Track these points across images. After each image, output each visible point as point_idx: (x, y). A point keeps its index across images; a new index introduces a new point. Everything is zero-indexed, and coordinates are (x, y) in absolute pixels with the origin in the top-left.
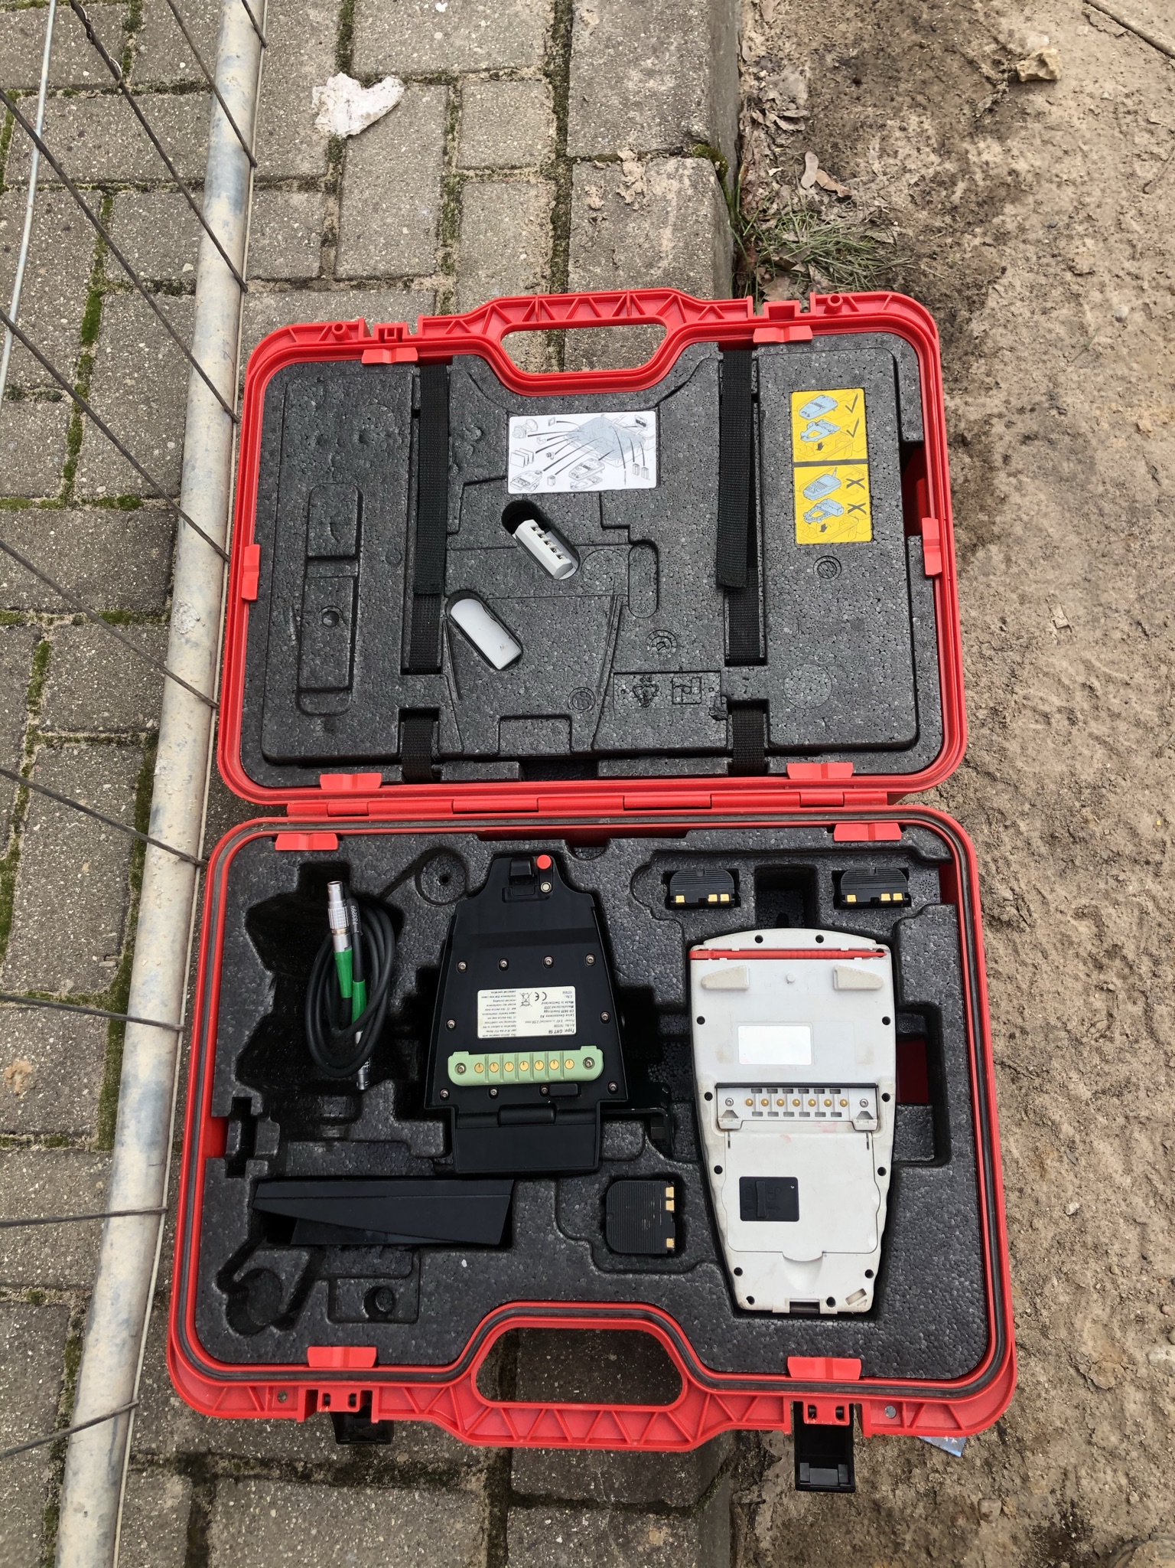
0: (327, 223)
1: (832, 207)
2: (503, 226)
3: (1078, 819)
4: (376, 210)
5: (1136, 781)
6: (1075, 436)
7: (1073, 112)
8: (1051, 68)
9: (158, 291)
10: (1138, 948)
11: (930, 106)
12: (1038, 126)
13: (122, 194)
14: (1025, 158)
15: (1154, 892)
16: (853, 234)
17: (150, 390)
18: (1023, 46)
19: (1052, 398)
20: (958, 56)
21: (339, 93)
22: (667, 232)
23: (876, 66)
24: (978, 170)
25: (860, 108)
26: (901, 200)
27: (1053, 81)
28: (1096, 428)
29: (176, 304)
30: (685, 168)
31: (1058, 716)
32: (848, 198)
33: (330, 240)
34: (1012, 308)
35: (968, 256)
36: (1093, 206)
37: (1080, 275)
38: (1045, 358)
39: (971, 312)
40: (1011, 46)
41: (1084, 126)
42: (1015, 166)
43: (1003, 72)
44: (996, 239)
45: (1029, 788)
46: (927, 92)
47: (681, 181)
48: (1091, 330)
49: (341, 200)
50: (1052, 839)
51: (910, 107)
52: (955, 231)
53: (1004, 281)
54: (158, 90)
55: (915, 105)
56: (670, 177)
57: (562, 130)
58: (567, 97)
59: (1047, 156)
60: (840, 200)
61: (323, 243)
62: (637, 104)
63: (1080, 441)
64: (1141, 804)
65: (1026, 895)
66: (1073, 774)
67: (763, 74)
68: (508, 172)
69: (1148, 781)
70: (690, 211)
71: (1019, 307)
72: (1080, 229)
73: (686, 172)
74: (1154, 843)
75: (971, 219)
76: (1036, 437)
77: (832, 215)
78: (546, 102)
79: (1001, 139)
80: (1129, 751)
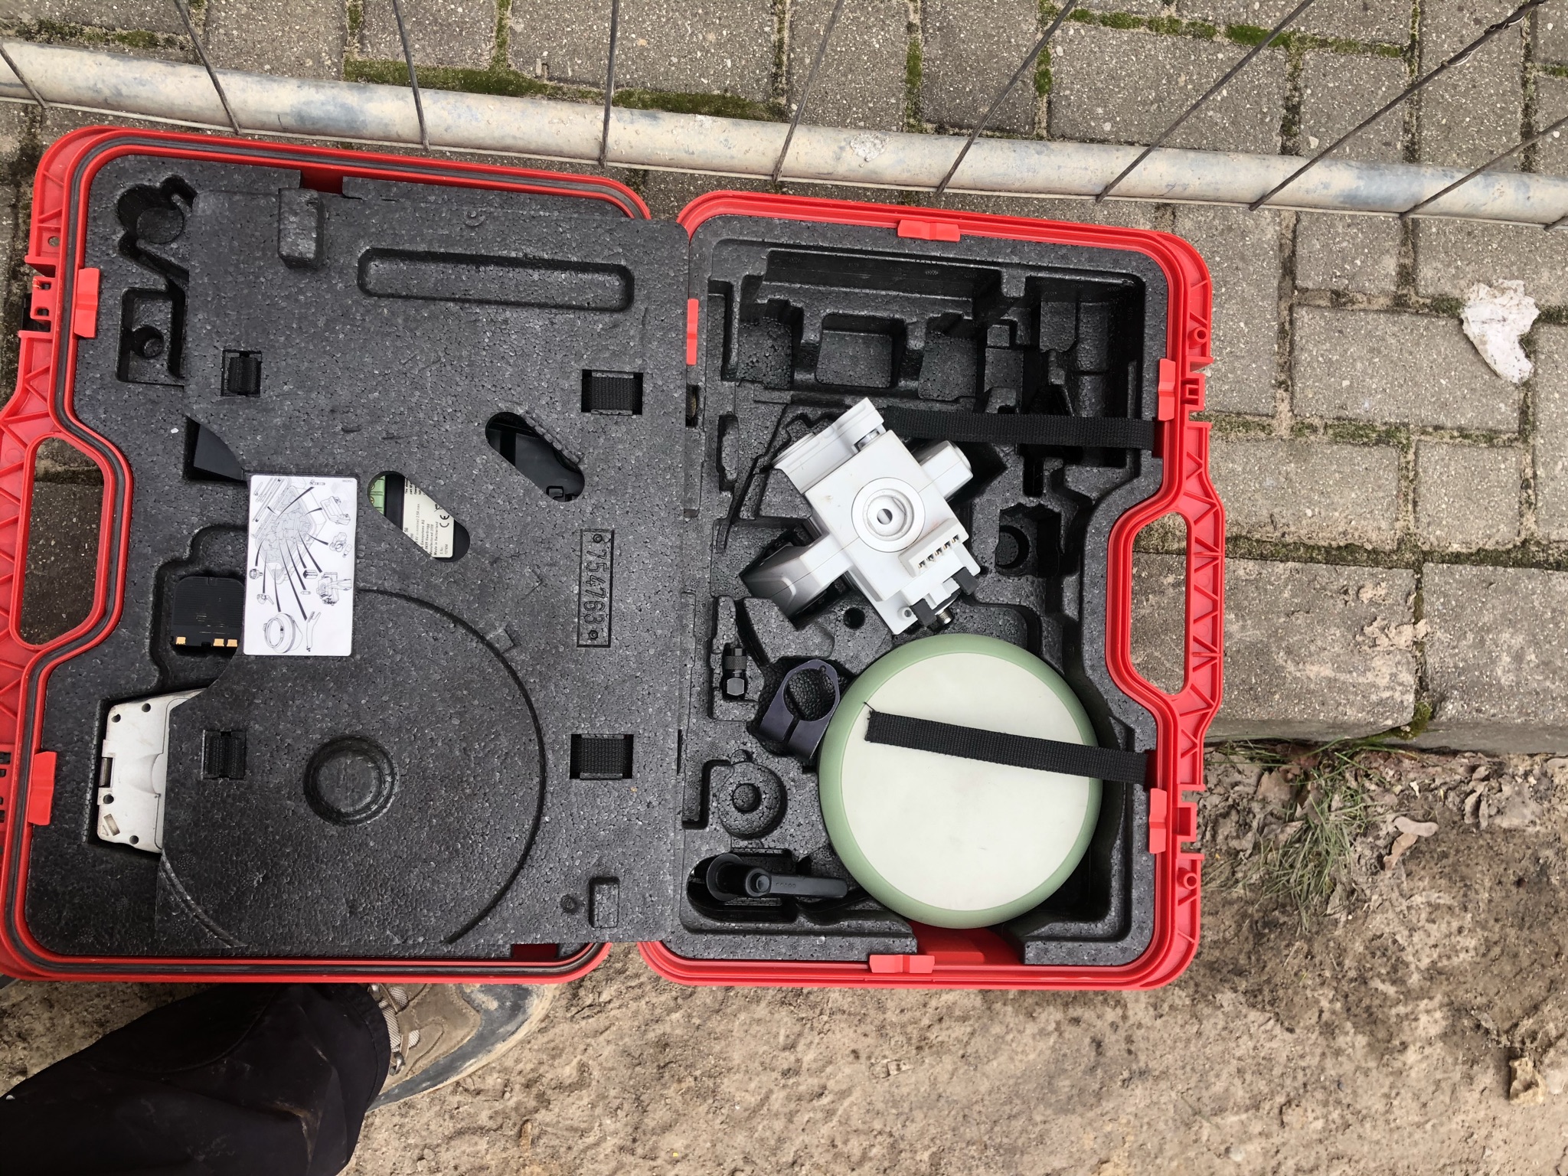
0: (1359, 296)
1: (1372, 848)
2: (1346, 492)
3: (682, 1072)
4: (1372, 350)
5: (720, 1135)
6: (1098, 1096)
7: (1471, 1115)
8: (1522, 1095)
9: (1288, 109)
10: (547, 1125)
11: (1486, 961)
12: (1457, 1076)
13: (1405, 68)
14: (1420, 1061)
15: (603, 1145)
16: (1338, 870)
17: (1172, 102)
18: (1551, 1065)
19: (1142, 1073)
20: (1544, 994)
21: (1514, 310)
22: (1327, 671)
23: (1537, 904)
24: (1409, 1009)
25: (1488, 884)
26: (1377, 923)
27: (1508, 1095)
28: (1106, 1118)
29: (1270, 130)
30: (1403, 694)
31: (792, 1058)
32: (1383, 867)
33: (1339, 300)
34: (1245, 1038)
35: (1309, 993)
36: (1361, 1130)
37: (1281, 1112)
38: (1188, 1068)
39: (1245, 993)
40: (1552, 1052)
41: (1454, 1126)
42: (1411, 1049)
43: (1523, 1043)
44: (1326, 1024)
45: (716, 1024)
46: (1504, 958)
47: (1387, 688)
48: (1218, 1120)
49: (1386, 311)
50: (663, 1045)
51: (1486, 939)
52: (1339, 981)
53: (1278, 1030)
54: (1527, 107)
55: (1489, 945)
56: (1393, 676)
57: (1457, 559)
58: (1495, 564)
59: (1423, 1083)
60: (1380, 858)
61: (1334, 292)
62: (1482, 641)
63: (1093, 1100)
64: (696, 1138)
65: (603, 1015)
66: (729, 1070)
67: (1532, 780)
68: (1411, 496)
69: (719, 1146)
70: (1351, 697)
71: (1246, 1045)
72: (1335, 1115)
73: (1397, 695)
74: (654, 1149)
75: (1351, 998)
76: (1099, 1054)
77: (1363, 849)
78: (1493, 541)
79: (1444, 1036)
80: (753, 1130)
